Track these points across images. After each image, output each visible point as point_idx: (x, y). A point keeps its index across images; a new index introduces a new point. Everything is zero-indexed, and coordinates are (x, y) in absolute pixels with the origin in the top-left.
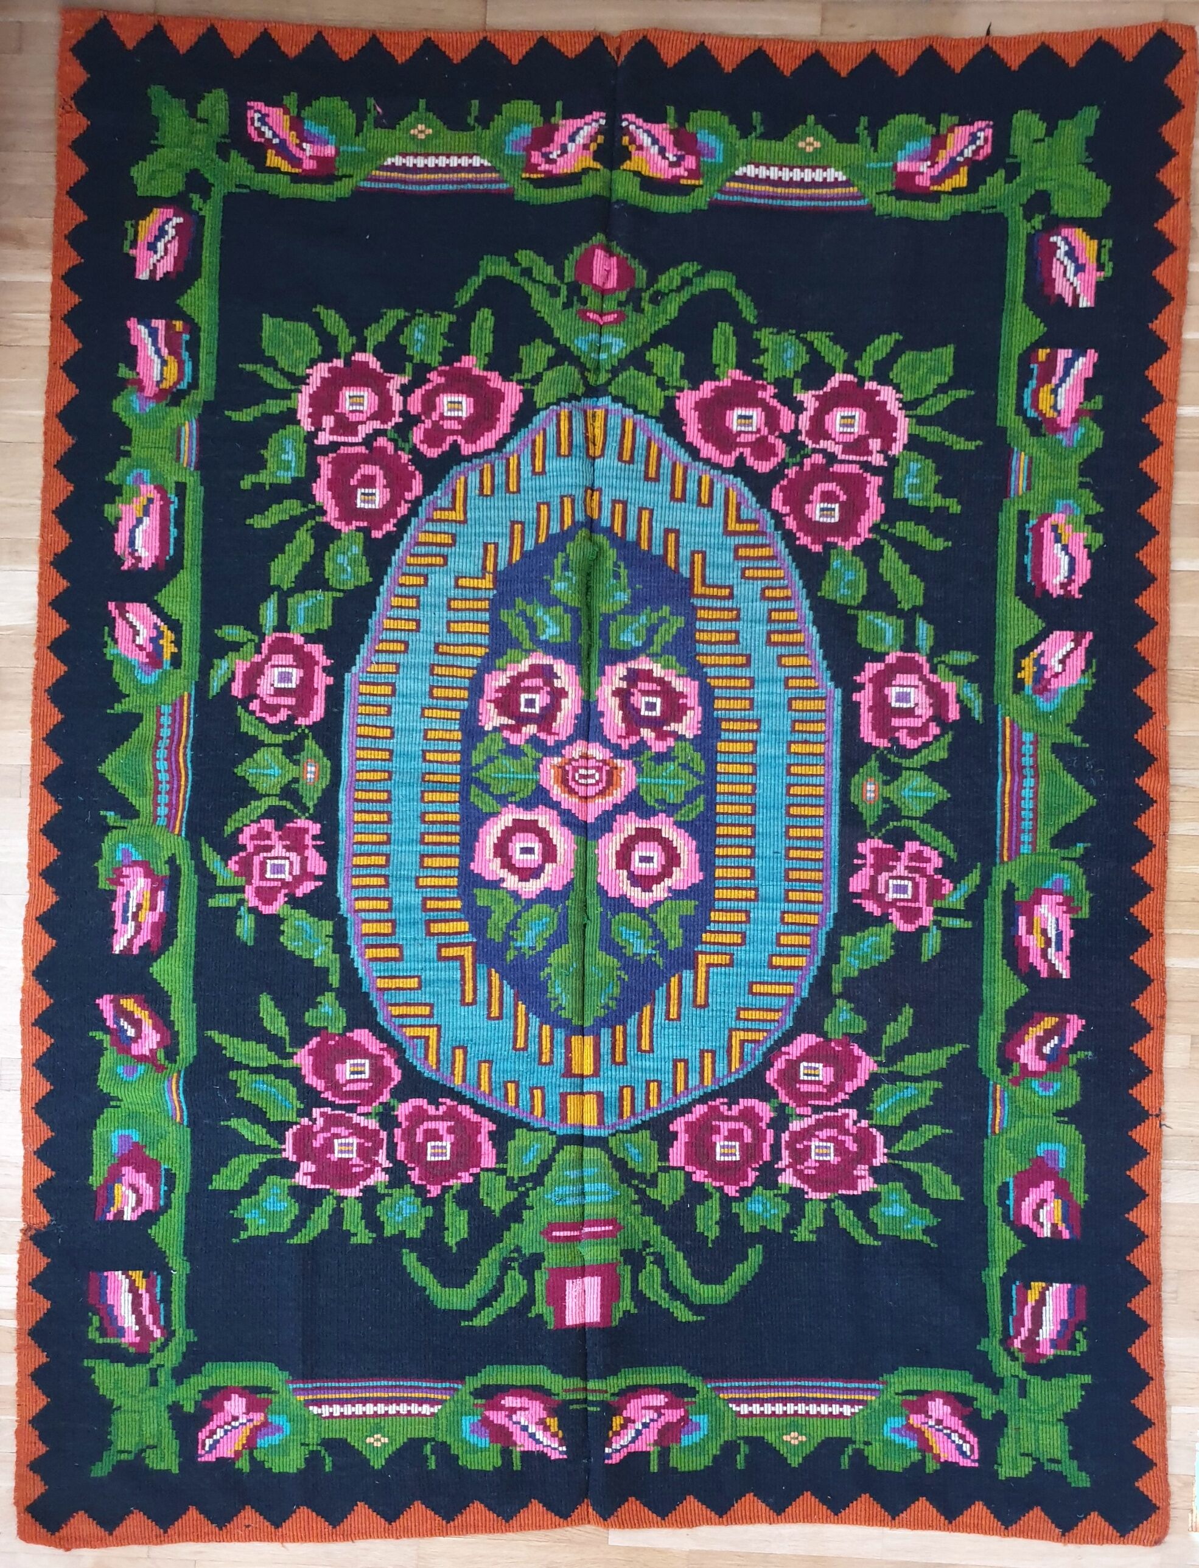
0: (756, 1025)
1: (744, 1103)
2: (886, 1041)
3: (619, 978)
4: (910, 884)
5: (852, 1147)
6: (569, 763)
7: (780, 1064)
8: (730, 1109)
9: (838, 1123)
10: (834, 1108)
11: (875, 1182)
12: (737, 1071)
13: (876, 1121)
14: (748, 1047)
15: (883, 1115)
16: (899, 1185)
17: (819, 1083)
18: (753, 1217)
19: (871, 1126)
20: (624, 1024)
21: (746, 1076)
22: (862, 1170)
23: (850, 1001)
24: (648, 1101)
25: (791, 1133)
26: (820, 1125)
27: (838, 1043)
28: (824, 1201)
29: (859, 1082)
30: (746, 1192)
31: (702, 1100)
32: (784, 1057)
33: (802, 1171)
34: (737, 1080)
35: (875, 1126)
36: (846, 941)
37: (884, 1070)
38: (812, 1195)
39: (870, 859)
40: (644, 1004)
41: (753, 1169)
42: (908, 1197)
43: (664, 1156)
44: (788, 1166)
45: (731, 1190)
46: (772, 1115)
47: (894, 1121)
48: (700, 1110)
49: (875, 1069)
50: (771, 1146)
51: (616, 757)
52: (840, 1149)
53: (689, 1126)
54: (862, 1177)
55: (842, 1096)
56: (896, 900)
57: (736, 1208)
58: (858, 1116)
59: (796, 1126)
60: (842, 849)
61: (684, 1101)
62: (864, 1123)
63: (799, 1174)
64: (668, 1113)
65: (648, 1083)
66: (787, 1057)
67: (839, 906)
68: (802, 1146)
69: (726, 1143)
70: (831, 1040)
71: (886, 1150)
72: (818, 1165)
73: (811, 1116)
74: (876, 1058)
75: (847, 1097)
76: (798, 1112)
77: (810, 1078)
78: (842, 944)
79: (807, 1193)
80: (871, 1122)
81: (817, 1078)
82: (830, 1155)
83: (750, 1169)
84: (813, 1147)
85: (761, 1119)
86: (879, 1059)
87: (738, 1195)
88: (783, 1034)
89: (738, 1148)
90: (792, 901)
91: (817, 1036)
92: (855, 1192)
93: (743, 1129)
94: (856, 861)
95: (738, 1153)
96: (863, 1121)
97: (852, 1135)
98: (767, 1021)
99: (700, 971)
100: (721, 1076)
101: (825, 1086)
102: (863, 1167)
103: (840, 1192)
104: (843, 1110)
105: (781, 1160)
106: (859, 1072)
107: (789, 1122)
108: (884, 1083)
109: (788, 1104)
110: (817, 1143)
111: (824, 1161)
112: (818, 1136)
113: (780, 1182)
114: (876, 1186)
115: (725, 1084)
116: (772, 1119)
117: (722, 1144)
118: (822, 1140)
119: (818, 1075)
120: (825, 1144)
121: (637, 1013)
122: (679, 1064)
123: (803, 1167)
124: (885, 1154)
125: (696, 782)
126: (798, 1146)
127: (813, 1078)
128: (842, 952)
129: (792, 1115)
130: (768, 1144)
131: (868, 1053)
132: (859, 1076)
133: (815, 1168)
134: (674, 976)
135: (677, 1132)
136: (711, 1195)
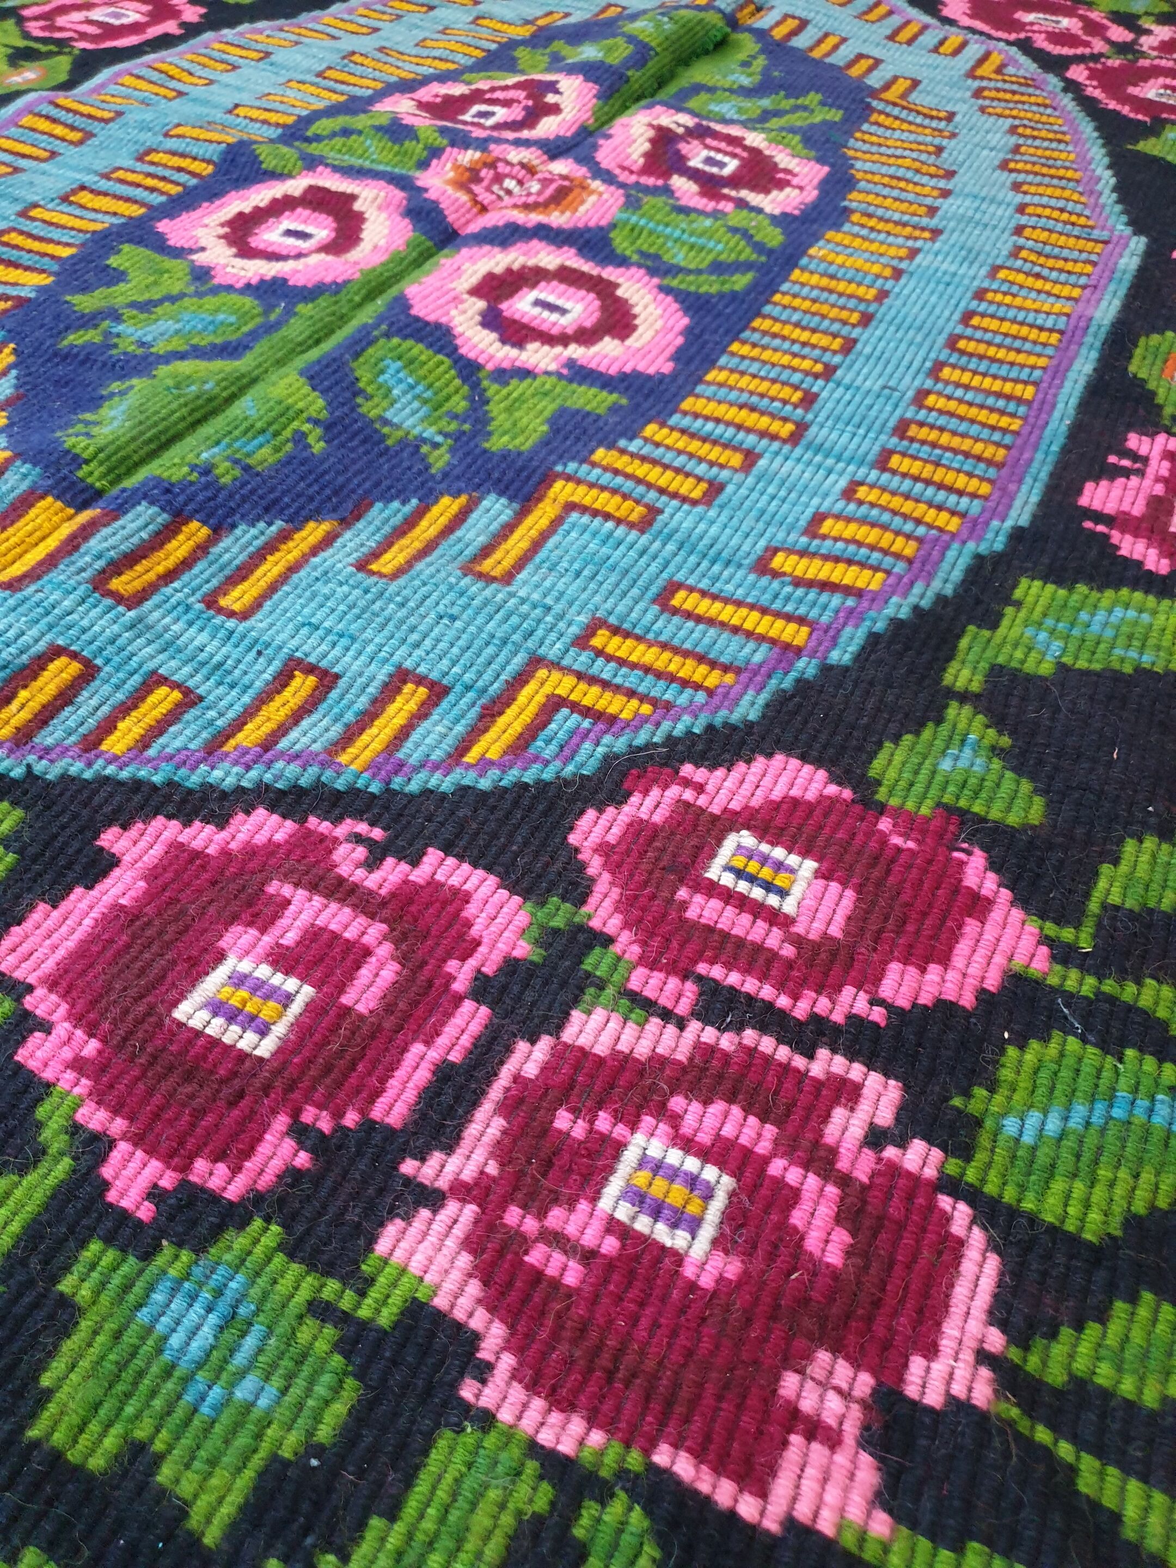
0: (631, 679)
1: (438, 868)
2: (1111, 887)
3: (300, 438)
5: (823, 1234)
6: (492, 165)
7: (652, 805)
8: (372, 863)
9: (795, 1104)
11: (894, 1500)
12: (484, 765)
13: (990, 1172)
14: (564, 723)
17: (774, 918)
18: (132, 1370)
19: (954, 1187)
20: (218, 532)
21: (499, 793)
23: (998, 721)
24: (108, 726)
25: (561, 1052)
26: (706, 1077)
27: (909, 823)
28: (553, 1465)
31: (293, 802)
32: (674, 791)
33: (523, 1242)
34: (463, 791)
35: (972, 1196)
36: (1033, 591)
37: (1079, 984)
38: (502, 1392)
39: (1160, 467)
40: (316, 515)
41: (300, 1132)
44: (461, 1190)
45: (133, 1178)
46: (524, 949)
47: (1082, 1211)
48: (261, 828)
49: (1043, 968)
50: (444, 1070)
51: (594, 178)
52: (760, 1221)
53: (176, 861)
54: (830, 1438)
55: (854, 1002)
58: (904, 1112)
59: (596, 1032)
60: (1076, 432)
61: (227, 776)
62: (920, 1156)
63: (494, 1254)
64: (137, 785)
65: (154, 680)
66: (688, 795)
67: (1035, 517)
68: (579, 1130)
69: (264, 971)
70: (882, 809)
71: (996, 1340)
72: (610, 1245)
73: (681, 1025)
74: (1050, 929)
75: (877, 1015)
76: (634, 984)
77: (743, 886)
78: (1018, 594)
79: (483, 1372)
80: (953, 1167)
81: (773, 900)
82: (694, 1225)
83: (281, 1122)
84: (630, 1156)
85: (468, 948)
86: (1067, 934)
87: (145, 1212)
88: (710, 728)
89: (296, 1008)
90: (894, 472)
91: (834, 779)
92: (747, 1508)
93: (367, 952)
94: (1112, 459)
95: (280, 1029)
96: (918, 1146)
97: (844, 1181)
98: (672, 678)
99: (537, 513)
100: (414, 760)
101: (799, 941)
102: (843, 1371)
103: (661, 1457)
104: (839, 1064)
105: (449, 1149)
106: (962, 948)
107: (575, 1001)
108: (1068, 1030)
109: (608, 941)
110: (656, 1149)
111: (644, 1240)
112: (675, 1120)
113: (382, 1246)
114: (881, 1524)
115: (414, 787)
116: (511, 965)
117: (245, 966)
118: (687, 1145)
119: (783, 893)
120: (692, 1164)
121: (279, 524)
122: (299, 677)
123: (531, 1225)
124: (983, 1357)
125: (748, 254)
126: (562, 1120)
127: (757, 893)
128: (1009, 610)
129: (601, 985)
130: (433, 1055)
131: (1023, 900)
132: (958, 961)
133: (588, 1256)
134: (456, 495)
135: (114, 862)
136: (29, 1158)
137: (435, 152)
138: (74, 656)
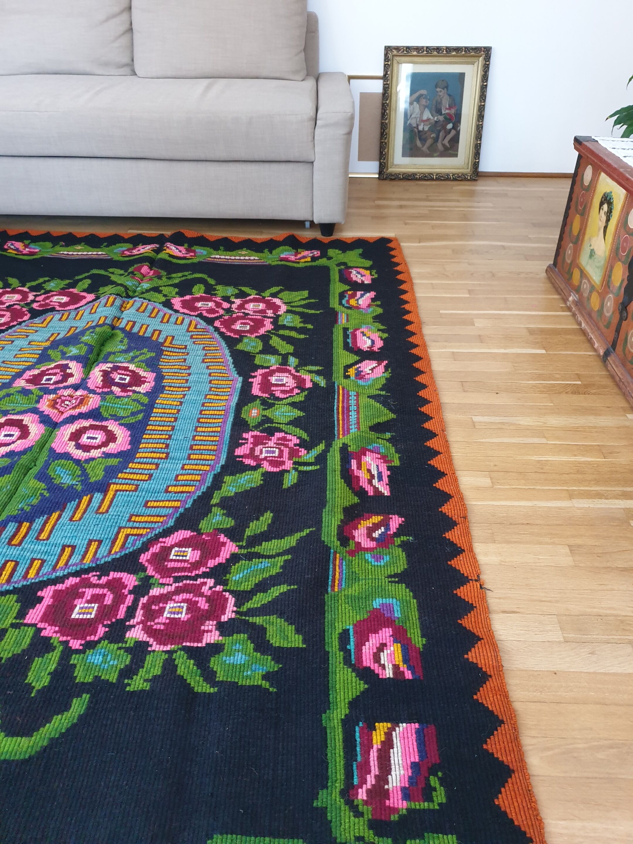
0: (143, 525)
1: (113, 575)
2: (248, 532)
3: (41, 494)
4: (277, 450)
5: (203, 605)
6: (60, 398)
7: (155, 549)
8: (99, 578)
9: (196, 590)
10: (195, 578)
11: (222, 634)
12: (116, 553)
13: (231, 586)
14: (131, 539)
15: (238, 583)
16: (243, 636)
17: (185, 561)
18: (89, 668)
19: (225, 591)
20: (31, 523)
21: (122, 557)
22: (210, 625)
23: (223, 508)
24: (27, 573)
25: (150, 598)
26: (178, 591)
27: (208, 534)
28: (166, 652)
29: (221, 559)
30: (91, 645)
31: (76, 574)
32: (159, 545)
33: (151, 627)
34: (113, 560)
35: (229, 591)
36: (228, 479)
37: (244, 551)
38: (156, 646)
39: (251, 440)
40: (54, 511)
41: (105, 626)
42: (251, 646)
43: (22, 614)
44: (138, 623)
45: (76, 644)
46: (137, 583)
47: (247, 586)
48: (72, 581)
49: (237, 550)
50: (128, 608)
51: (90, 393)
52: (192, 606)
53: (57, 595)
54: (211, 631)
55: (203, 569)
56: (266, 457)
57: (75, 659)
58: (215, 583)
59: (155, 592)
60: (232, 437)
61: (60, 573)
62: (219, 588)
63: (149, 631)
64: (41, 582)
65: (33, 560)
66: (162, 544)
67: (226, 461)
68: (157, 608)
69: (86, 605)
70: (203, 534)
71: (235, 609)
72: (168, 621)
73: (171, 585)
74: (238, 544)
75: (208, 570)
76: (161, 582)
77: (178, 558)
78: (225, 480)
79: (151, 646)
80: (225, 588)
81: (184, 558)
82: (181, 613)
83: (101, 626)
84: (167, 608)
85: (125, 587)
86: (241, 543)
87: (81, 648)
88: (163, 530)
89: (95, 608)
90: (192, 459)
91: (192, 532)
92: (200, 645)
93: (105, 595)
94: (240, 441)
95: (94, 613)
96: (218, 586)
97: (206, 596)
98: (152, 522)
99: (109, 495)
100: (100, 556)
101: (191, 563)
102: (211, 622)
103: (184, 644)
104: (202, 580)
105: (134, 618)
106: (222, 553)
107: (150, 588)
108: (243, 559)
109: (153, 577)
110: (172, 605)
111: (174, 618)
112: (174, 600)
113: (127, 636)
114: (221, 638)
115: (102, 562)
116: (135, 587)
117: (82, 606)
118: (177, 602)
119: (186, 556)
120: (179, 604)
121: (46, 516)
122: (67, 549)
123: (152, 623)
124: (233, 612)
125: (140, 407)
126: (153, 607)
127: (181, 558)
128: (223, 484)
129: (154, 584)
130: (126, 605)
131: (232, 540)
132: (221, 555)
133: (164, 624)
134: (87, 495)
135: (43, 598)
136: (53, 649)
137: (41, 397)
138: (12, 561)
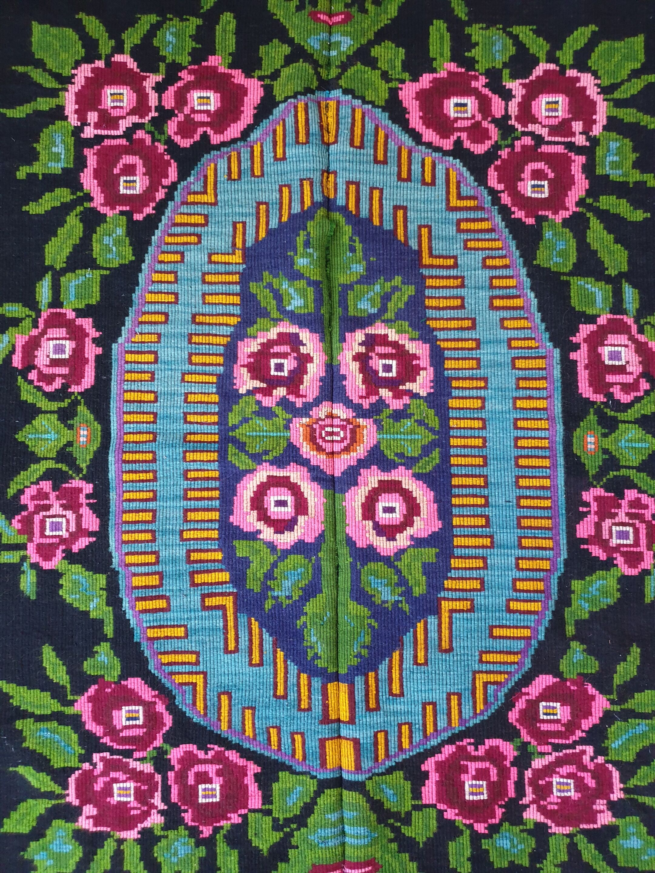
0: (497, 668)
1: (490, 743)
2: (617, 680)
3: (370, 625)
4: (630, 529)
5: (591, 783)
6: (317, 423)
7: (521, 704)
8: (476, 749)
9: (576, 760)
10: (572, 746)
11: (614, 815)
12: (482, 713)
13: (612, 756)
14: (491, 689)
15: (618, 751)
16: (636, 819)
17: (558, 721)
18: (502, 853)
19: (607, 762)
20: (376, 671)
21: (490, 717)
22: (600, 805)
23: (582, 642)
24: (400, 743)
25: (533, 770)
26: (560, 762)
27: (573, 682)
28: (567, 836)
29: (594, 719)
30: (494, 829)
31: (451, 741)
32: (524, 698)
33: (545, 806)
34: (483, 721)
35: (611, 762)
36: (576, 585)
37: (617, 708)
38: (555, 829)
39: (594, 507)
40: (394, 650)
41: (501, 806)
42: (644, 830)
43: (417, 794)
44: (531, 802)
45: (481, 828)
46: (516, 753)
47: (629, 757)
48: (449, 750)
49: (609, 707)
50: (516, 783)
51: (358, 416)
52: (580, 785)
53: (439, 766)
54: (603, 812)
55: (579, 734)
56: (620, 545)
57: (485, 844)
58: (595, 752)
59: (538, 763)
60: (567, 499)
61: (434, 742)
62: (600, 760)
63: (542, 810)
64: (419, 754)
65: (400, 726)
66: (527, 697)
67: (568, 552)
68: (544, 783)
69: (474, 782)
70: (566, 680)
71: (622, 786)
72: (559, 801)
73: (551, 754)
74: (608, 697)
75: (584, 734)
76: (539, 750)
77: (549, 717)
78: (573, 588)
79: (551, 827)
80: (606, 758)
81: (555, 717)
82: (570, 791)
83: (496, 807)
84: (554, 783)
85: (505, 758)
86: (612, 697)
87: (487, 832)
88: (523, 676)
89: (485, 786)
91: (554, 677)
92: (595, 826)
93: (489, 769)
94: (581, 509)
95: (485, 792)
96: (599, 757)
97: (590, 771)
98: (507, 663)
99: (443, 616)
100: (467, 718)
101: (563, 725)
102: (601, 801)
103: (581, 827)
104: (581, 747)
105: (525, 796)
106: (593, 710)
107: (531, 760)
108: (617, 720)
109: (530, 743)
110: (558, 780)
111: (565, 797)
112: (558, 773)
113: (525, 817)
114: (614, 819)
115: (471, 725)
116: (515, 758)
117: (470, 783)
118: (562, 777)
119: (556, 714)
120: (565, 780)
121: (387, 659)
122: (428, 707)
123: (545, 803)
124: (621, 789)
125: (431, 437)
126: (540, 782)
127: (552, 717)
128: (572, 595)
129: (533, 754)
130: (512, 781)
131: (601, 693)
132: (593, 714)
133: (557, 804)
134: (420, 621)
135: (428, 772)
136: (461, 833)
137: (289, 421)
